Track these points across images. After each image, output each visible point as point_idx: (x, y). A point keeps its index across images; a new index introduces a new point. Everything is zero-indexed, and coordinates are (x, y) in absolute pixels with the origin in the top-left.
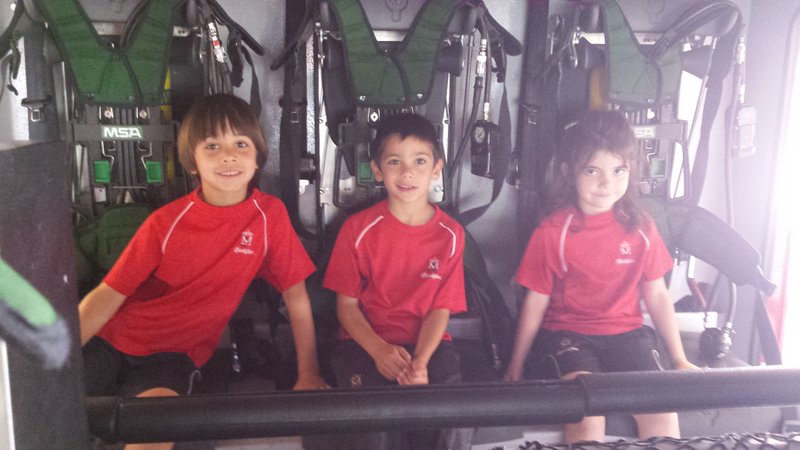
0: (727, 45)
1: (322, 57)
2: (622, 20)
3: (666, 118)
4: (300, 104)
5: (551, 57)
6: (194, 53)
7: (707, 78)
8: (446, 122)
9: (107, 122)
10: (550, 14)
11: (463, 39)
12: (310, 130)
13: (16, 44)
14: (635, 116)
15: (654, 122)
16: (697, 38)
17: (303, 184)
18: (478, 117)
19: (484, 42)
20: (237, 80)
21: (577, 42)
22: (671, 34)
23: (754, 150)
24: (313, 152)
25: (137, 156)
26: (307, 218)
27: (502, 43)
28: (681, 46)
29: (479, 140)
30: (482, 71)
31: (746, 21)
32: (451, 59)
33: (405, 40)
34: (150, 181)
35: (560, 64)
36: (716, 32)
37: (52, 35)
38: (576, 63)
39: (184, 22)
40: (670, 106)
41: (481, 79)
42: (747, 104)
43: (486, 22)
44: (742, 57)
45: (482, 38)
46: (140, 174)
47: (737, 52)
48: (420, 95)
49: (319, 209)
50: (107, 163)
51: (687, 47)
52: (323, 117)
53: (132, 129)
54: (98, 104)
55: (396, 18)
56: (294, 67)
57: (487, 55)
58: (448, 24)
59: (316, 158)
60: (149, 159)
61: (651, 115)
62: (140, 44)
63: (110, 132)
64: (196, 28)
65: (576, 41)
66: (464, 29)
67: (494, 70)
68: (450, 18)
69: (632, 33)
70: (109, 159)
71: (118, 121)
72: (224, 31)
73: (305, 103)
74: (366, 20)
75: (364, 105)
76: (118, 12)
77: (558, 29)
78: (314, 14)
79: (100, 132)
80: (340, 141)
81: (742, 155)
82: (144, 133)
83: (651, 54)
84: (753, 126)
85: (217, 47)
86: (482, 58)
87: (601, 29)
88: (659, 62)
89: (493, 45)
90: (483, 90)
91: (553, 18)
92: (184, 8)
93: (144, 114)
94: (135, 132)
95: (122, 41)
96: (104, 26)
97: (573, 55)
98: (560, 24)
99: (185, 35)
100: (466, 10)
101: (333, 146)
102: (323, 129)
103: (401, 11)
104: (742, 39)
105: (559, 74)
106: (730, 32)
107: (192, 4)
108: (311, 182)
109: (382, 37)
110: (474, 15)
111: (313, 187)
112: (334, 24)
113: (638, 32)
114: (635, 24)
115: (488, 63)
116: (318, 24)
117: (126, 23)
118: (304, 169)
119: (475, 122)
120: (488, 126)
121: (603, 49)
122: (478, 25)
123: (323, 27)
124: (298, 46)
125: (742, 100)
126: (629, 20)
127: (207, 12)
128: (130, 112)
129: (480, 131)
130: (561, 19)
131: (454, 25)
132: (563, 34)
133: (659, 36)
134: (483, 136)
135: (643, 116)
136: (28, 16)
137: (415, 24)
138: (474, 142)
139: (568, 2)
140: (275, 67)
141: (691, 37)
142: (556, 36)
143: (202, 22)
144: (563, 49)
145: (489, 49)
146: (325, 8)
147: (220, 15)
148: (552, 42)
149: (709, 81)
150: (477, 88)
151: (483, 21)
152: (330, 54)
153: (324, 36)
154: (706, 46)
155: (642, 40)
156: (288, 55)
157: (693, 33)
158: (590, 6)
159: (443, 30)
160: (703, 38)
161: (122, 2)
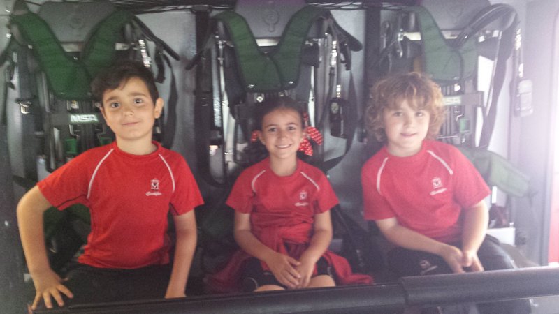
0: (509, 36)
1: (221, 60)
2: (432, 22)
3: (469, 89)
4: (207, 93)
5: (385, 50)
7: (496, 60)
8: (312, 100)
9: (74, 112)
10: (382, 21)
11: (320, 42)
12: (217, 110)
14: (446, 89)
15: (459, 93)
16: (488, 32)
17: (213, 148)
18: (333, 96)
19: (335, 43)
20: (161, 78)
21: (402, 39)
22: (469, 30)
23: (531, 111)
24: (219, 125)
25: (96, 133)
26: (217, 172)
27: (348, 44)
28: (477, 38)
29: (334, 112)
30: (334, 63)
31: (522, 18)
32: (311, 56)
33: (278, 45)
35: (389, 55)
36: (501, 27)
37: (34, 53)
38: (401, 54)
39: (124, 40)
40: (471, 81)
41: (332, 69)
42: (525, 78)
43: (335, 29)
44: (518, 44)
45: (333, 40)
47: (515, 41)
48: (292, 82)
49: (225, 165)
50: (73, 140)
51: (482, 39)
52: (226, 101)
53: (90, 116)
54: (67, 99)
55: (271, 29)
56: (202, 67)
57: (337, 52)
58: (308, 31)
59: (221, 129)
60: (102, 136)
61: (457, 88)
62: (93, 56)
63: (75, 118)
65: (400, 39)
66: (320, 35)
67: (343, 62)
68: (309, 27)
69: (440, 31)
70: (75, 137)
71: (81, 110)
72: (152, 45)
73: (211, 91)
74: (250, 32)
75: (253, 91)
76: (77, 36)
77: (388, 31)
78: (214, 29)
79: (69, 118)
80: (237, 117)
81: (523, 115)
82: (99, 118)
83: (455, 45)
84: (530, 94)
85: (145, 57)
86: (334, 54)
87: (417, 29)
88: (461, 51)
89: (341, 44)
90: (336, 77)
91: (384, 24)
92: (123, 30)
95: (82, 55)
96: (71, 45)
97: (399, 48)
98: (389, 28)
99: (126, 49)
100: (320, 22)
101: (233, 121)
102: (226, 109)
103: (275, 24)
104: (519, 32)
105: (389, 63)
106: (511, 27)
107: (128, 27)
108: (219, 147)
109: (262, 43)
110: (326, 24)
111: (220, 150)
112: (228, 36)
113: (446, 30)
114: (443, 23)
115: (338, 57)
116: (217, 37)
117: (84, 42)
118: (213, 138)
119: (330, 99)
120: (340, 101)
121: (420, 43)
122: (329, 31)
123: (220, 39)
124: (204, 52)
125: (521, 75)
126: (437, 22)
127: (139, 31)
128: (88, 104)
129: (335, 105)
130: (390, 24)
131: (312, 32)
132: (391, 34)
133: (459, 32)
134: (337, 109)
135: (451, 89)
136: (17, 42)
137: (285, 33)
138: (332, 116)
139: (393, 12)
140: (188, 68)
141: (484, 32)
142: (387, 36)
143: (135, 39)
144: (391, 44)
145: (338, 47)
146: (220, 25)
147: (148, 34)
148: (385, 41)
149: (498, 62)
150: (331, 75)
151: (332, 28)
152: (227, 57)
153: (222, 45)
154: (495, 38)
155: (447, 36)
156: (197, 59)
157: (484, 29)
158: (408, 14)
159: (305, 36)
160: (492, 32)
161: (81, 28)
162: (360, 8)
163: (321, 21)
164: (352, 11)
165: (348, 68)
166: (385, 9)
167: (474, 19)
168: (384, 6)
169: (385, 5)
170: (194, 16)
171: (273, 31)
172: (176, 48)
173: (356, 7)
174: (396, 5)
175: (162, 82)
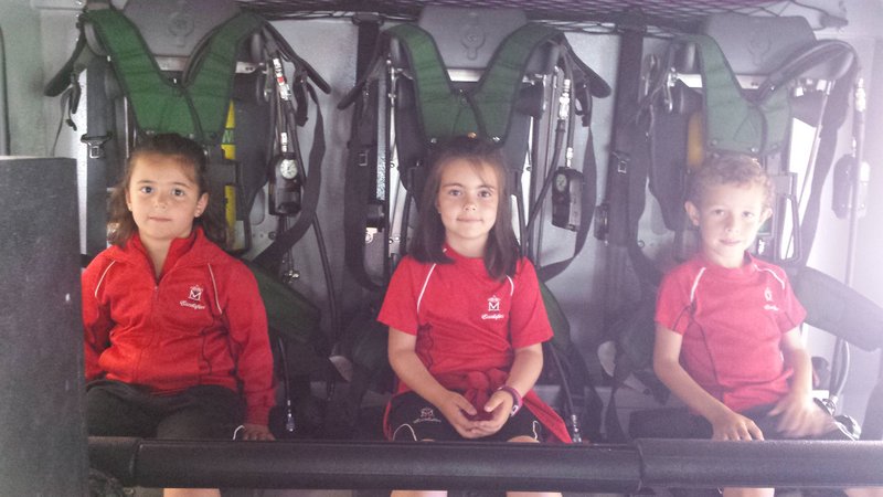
0: (844, 87)
1: (392, 97)
2: (721, 61)
3: (773, 170)
4: (368, 146)
5: (646, 99)
6: (258, 92)
7: (820, 127)
8: (528, 169)
10: (644, 55)
11: (546, 79)
12: (381, 175)
13: (76, 77)
16: (809, 82)
17: (371, 232)
18: (561, 163)
19: (568, 82)
20: (301, 118)
21: (673, 85)
22: (777, 77)
24: (383, 198)
26: (374, 269)
27: (587, 85)
28: (792, 92)
29: (560, 189)
30: (564, 113)
31: (866, 61)
32: (530, 101)
33: (481, 79)
35: (651, 107)
36: (830, 76)
37: (113, 69)
38: (671, 107)
39: (248, 58)
40: (778, 156)
41: (560, 122)
43: (569, 61)
44: (862, 104)
45: (565, 77)
47: (854, 97)
48: (497, 139)
49: (388, 260)
51: (799, 92)
52: (395, 161)
55: (472, 56)
56: (363, 106)
57: (570, 97)
58: (527, 61)
59: (385, 204)
62: (201, 79)
64: (261, 64)
65: (670, 84)
66: (545, 69)
67: (578, 113)
68: (530, 55)
69: (733, 75)
72: (290, 67)
73: (375, 144)
74: (439, 57)
76: (179, 46)
77: (653, 71)
78: (384, 50)
80: (410, 186)
83: (755, 98)
85: (281, 84)
86: (565, 100)
87: (697, 69)
88: (764, 108)
89: (577, 86)
91: (648, 59)
92: (249, 42)
95: (184, 76)
96: (170, 61)
97: (667, 98)
98: (656, 65)
99: (250, 71)
100: (547, 49)
101: (403, 192)
102: (395, 174)
103: (477, 49)
104: (861, 82)
105: (650, 119)
106: (844, 76)
107: (256, 39)
108: (379, 231)
109: (457, 76)
110: (556, 53)
111: (382, 235)
112: (406, 61)
113: (739, 74)
114: (735, 67)
115: (571, 104)
116: (389, 62)
117: (189, 57)
118: (371, 216)
119: (556, 171)
120: (570, 173)
121: (700, 92)
122: (561, 64)
123: (393, 65)
124: (367, 84)
126: (730, 61)
127: (272, 46)
129: (561, 178)
130: (655, 59)
131: (534, 64)
132: (657, 75)
133: (761, 80)
134: (564, 184)
136: (89, 48)
137: (492, 62)
138: (555, 190)
139: (663, 41)
140: (342, 106)
141: (804, 81)
142: (650, 78)
143: (267, 57)
144: (656, 91)
145: (573, 90)
146: (395, 45)
147: (285, 51)
148: (647, 85)
149: (823, 130)
150: (559, 131)
151: (565, 59)
152: (400, 93)
153: (396, 75)
154: (820, 91)
155: (745, 84)
156: (356, 94)
157: (803, 76)
158: (684, 45)
159: (523, 69)
160: (816, 82)
161: (187, 35)
162: (613, 32)
163: (548, 47)
164: (600, 36)
165: (586, 123)
166: (651, 35)
167: (788, 60)
168: (649, 31)
169: (652, 29)
170: (356, 28)
171: (473, 59)
172: (327, 75)
173: (606, 31)
174: (668, 32)
175: (302, 125)
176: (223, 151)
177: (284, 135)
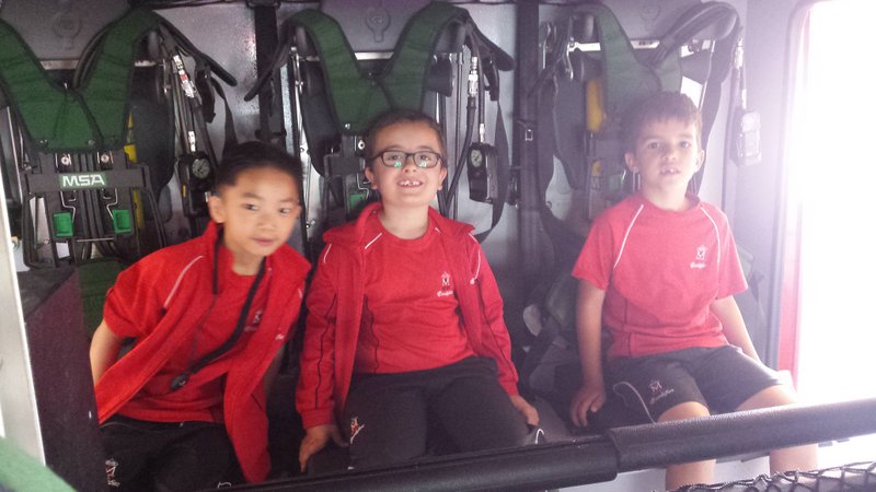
0: (725, 50)
1: (299, 84)
2: (617, 28)
4: (277, 134)
5: (545, 72)
6: (158, 89)
7: (706, 83)
9: (64, 170)
10: (541, 22)
11: (452, 56)
16: (695, 41)
18: (474, 139)
19: (475, 60)
20: (209, 115)
21: (572, 50)
22: (669, 41)
23: (760, 158)
25: (102, 205)
27: (492, 61)
28: (679, 53)
29: (476, 164)
30: (474, 92)
31: (743, 23)
32: (440, 77)
34: (117, 231)
35: (555, 78)
36: (714, 37)
38: (572, 75)
39: (145, 56)
41: (470, 99)
42: (749, 111)
43: (475, 39)
44: (740, 61)
45: (472, 55)
46: (107, 226)
47: (734, 56)
50: (68, 215)
51: (685, 51)
52: (305, 146)
53: (94, 176)
54: (53, 151)
55: (379, 38)
56: (271, 97)
57: (478, 73)
58: (434, 45)
60: (116, 207)
62: (96, 83)
63: (69, 181)
66: (453, 47)
67: (486, 88)
68: (437, 39)
69: (628, 42)
70: (70, 211)
71: (78, 168)
72: (190, 62)
73: (284, 133)
74: (346, 43)
75: (349, 133)
76: (67, 49)
77: (550, 39)
78: (290, 38)
79: (58, 182)
80: (327, 174)
81: (748, 163)
82: (107, 179)
83: (650, 62)
84: (758, 133)
85: (185, 81)
86: (474, 78)
87: (595, 39)
88: (658, 71)
89: (484, 62)
91: (545, 27)
92: (145, 41)
93: (105, 159)
94: (97, 179)
95: (76, 78)
96: (52, 63)
97: (568, 67)
98: (552, 33)
100: (454, 28)
101: (316, 176)
102: (305, 157)
103: (383, 31)
104: (740, 44)
105: (554, 90)
106: (727, 38)
107: (153, 36)
109: (360, 56)
110: (463, 32)
112: (313, 47)
113: (633, 39)
114: (629, 34)
115: (480, 82)
116: (293, 49)
117: (79, 59)
119: (471, 145)
120: (484, 149)
122: (468, 42)
123: (297, 52)
124: (273, 73)
125: (744, 106)
126: (624, 27)
127: (171, 43)
128: (90, 157)
129: (476, 154)
130: (552, 28)
131: (442, 44)
132: (557, 44)
134: (480, 159)
137: (399, 44)
138: (470, 166)
140: (249, 97)
141: (689, 40)
142: (547, 45)
143: (165, 54)
145: (480, 67)
146: (301, 33)
147: (185, 46)
149: (708, 87)
150: (470, 108)
151: (472, 37)
154: (706, 50)
157: (690, 37)
158: (583, 16)
159: (432, 49)
160: (701, 43)
161: (74, 37)
164: (496, 6)
165: (494, 97)
170: (250, 13)
171: (383, 40)
172: (225, 63)
175: (211, 121)
176: (126, 155)
177: (191, 133)
